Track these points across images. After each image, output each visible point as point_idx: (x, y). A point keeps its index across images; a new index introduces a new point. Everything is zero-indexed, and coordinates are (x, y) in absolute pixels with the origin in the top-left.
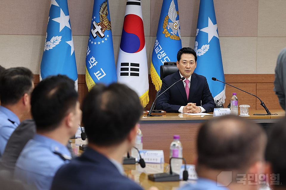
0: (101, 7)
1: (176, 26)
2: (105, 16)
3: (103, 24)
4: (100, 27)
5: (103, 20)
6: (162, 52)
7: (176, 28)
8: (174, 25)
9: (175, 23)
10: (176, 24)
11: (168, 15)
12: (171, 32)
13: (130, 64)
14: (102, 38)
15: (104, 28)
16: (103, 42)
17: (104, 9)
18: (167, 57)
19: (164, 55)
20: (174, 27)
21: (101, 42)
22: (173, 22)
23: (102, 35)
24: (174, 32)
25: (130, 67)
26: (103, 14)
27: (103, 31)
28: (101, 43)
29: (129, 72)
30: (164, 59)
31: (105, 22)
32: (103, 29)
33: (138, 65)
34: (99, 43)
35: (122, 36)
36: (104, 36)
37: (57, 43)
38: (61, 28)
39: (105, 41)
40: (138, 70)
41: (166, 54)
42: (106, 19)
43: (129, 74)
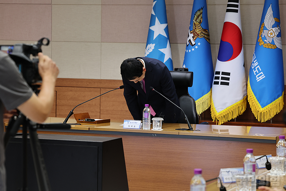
0: (195, 15)
1: (271, 34)
2: (198, 24)
3: (195, 32)
4: (192, 35)
5: (195, 28)
6: (255, 62)
7: (272, 36)
8: (270, 32)
9: (271, 30)
10: (272, 32)
11: (264, 22)
12: (265, 40)
13: (221, 73)
14: (193, 45)
15: (196, 35)
16: (193, 49)
17: (198, 17)
18: (258, 66)
19: (256, 64)
20: (269, 35)
21: (191, 49)
22: (268, 30)
23: (193, 43)
24: (268, 40)
25: (220, 76)
26: (196, 22)
27: (194, 38)
28: (191, 51)
29: (220, 81)
30: (256, 68)
31: (198, 30)
32: (195, 37)
33: (229, 74)
34: (190, 51)
35: (220, 44)
36: (195, 44)
37: (151, 51)
38: (155, 36)
39: (195, 49)
40: (228, 79)
41: (258, 64)
42: (199, 27)
43: (220, 83)
